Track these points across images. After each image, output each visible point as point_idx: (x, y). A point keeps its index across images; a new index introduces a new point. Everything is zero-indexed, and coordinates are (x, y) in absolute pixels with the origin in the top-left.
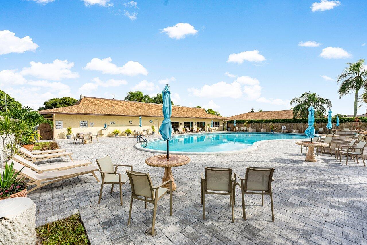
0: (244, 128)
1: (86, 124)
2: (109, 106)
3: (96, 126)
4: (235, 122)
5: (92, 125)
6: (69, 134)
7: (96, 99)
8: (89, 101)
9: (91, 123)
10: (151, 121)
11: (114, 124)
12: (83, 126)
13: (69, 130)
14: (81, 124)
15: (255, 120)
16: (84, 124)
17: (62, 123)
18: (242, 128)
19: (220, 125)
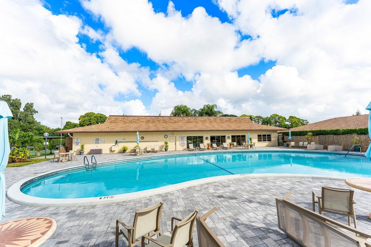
0: (303, 143)
1: (99, 141)
2: (130, 122)
3: (108, 143)
4: (290, 134)
5: (104, 142)
6: (82, 150)
7: (120, 117)
8: (113, 119)
9: (103, 140)
10: (166, 137)
11: (125, 141)
12: (96, 143)
13: (82, 147)
14: (95, 141)
15: (324, 131)
16: (97, 141)
17: (79, 140)
18: (301, 144)
19: (272, 139)
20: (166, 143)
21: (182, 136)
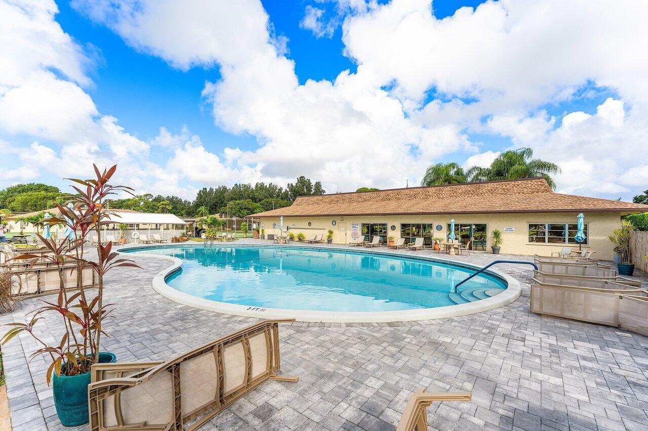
20: (331, 232)
21: (354, 223)
